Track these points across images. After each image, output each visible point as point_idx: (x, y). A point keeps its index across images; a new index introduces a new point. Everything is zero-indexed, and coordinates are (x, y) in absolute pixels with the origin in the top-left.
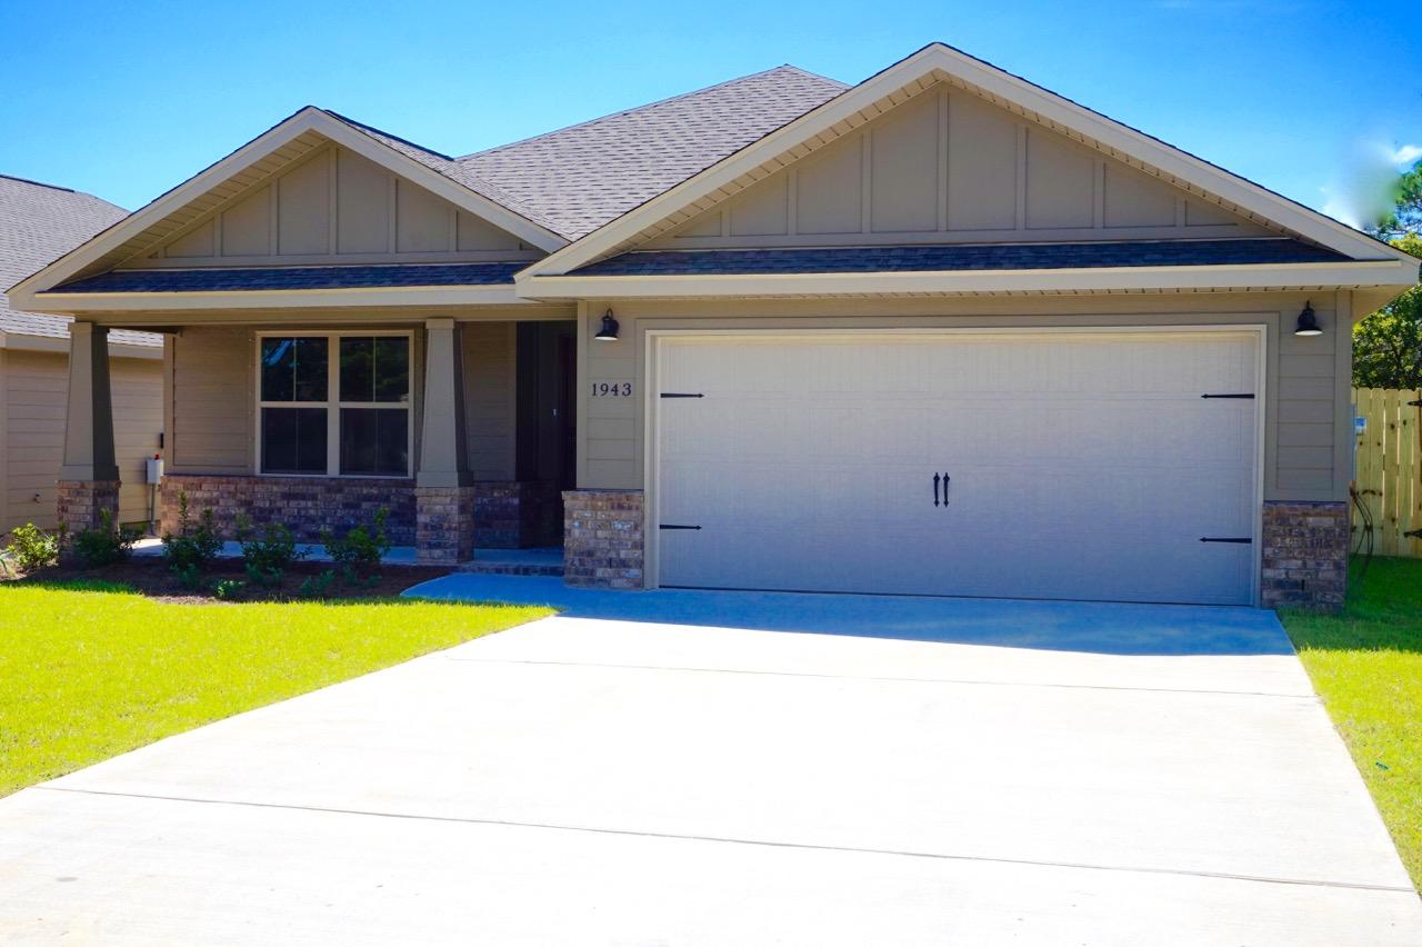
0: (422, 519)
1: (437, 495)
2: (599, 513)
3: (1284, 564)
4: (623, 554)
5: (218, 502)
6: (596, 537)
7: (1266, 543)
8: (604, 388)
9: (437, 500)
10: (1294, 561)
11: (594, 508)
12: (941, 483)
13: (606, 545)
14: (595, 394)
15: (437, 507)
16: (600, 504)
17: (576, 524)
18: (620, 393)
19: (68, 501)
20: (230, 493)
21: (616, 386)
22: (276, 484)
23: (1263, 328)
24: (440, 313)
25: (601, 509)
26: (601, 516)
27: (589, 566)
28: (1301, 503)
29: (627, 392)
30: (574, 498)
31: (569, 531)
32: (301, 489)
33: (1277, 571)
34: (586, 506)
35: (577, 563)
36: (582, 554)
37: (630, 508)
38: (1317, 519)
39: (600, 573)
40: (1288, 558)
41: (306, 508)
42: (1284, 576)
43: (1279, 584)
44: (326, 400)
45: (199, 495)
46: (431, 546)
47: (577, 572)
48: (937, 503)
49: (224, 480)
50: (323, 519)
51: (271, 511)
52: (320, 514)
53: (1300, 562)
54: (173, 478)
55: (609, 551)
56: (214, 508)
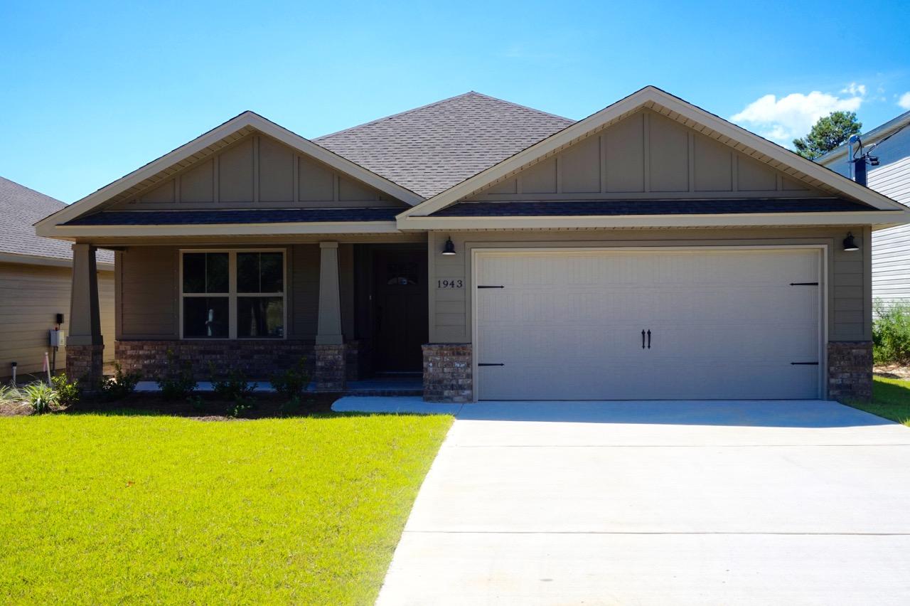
0: (319, 364)
1: (329, 349)
2: (445, 358)
3: (840, 376)
4: (460, 382)
5: (155, 357)
6: (443, 372)
7: (830, 364)
8: (446, 283)
9: (330, 352)
10: (846, 374)
11: (442, 355)
12: (646, 336)
13: (449, 376)
14: (439, 287)
15: (329, 357)
16: (445, 352)
17: (431, 364)
18: (455, 286)
19: (74, 359)
20: (163, 351)
21: (453, 282)
22: (195, 344)
23: (825, 247)
24: (329, 238)
25: (446, 355)
26: (447, 359)
27: (439, 389)
28: (848, 342)
29: (459, 285)
30: (429, 349)
31: (427, 369)
32: (212, 347)
33: (837, 380)
34: (437, 353)
35: (431, 388)
36: (435, 382)
37: (464, 354)
38: (858, 350)
39: (446, 393)
40: (844, 372)
41: (216, 360)
42: (840, 382)
43: (838, 387)
44: (228, 292)
45: (141, 352)
46: (325, 381)
47: (431, 393)
48: (644, 347)
49: (160, 343)
50: (228, 366)
51: (192, 362)
52: (225, 363)
53: (849, 374)
54: (123, 342)
55: (451, 380)
56: (153, 361)
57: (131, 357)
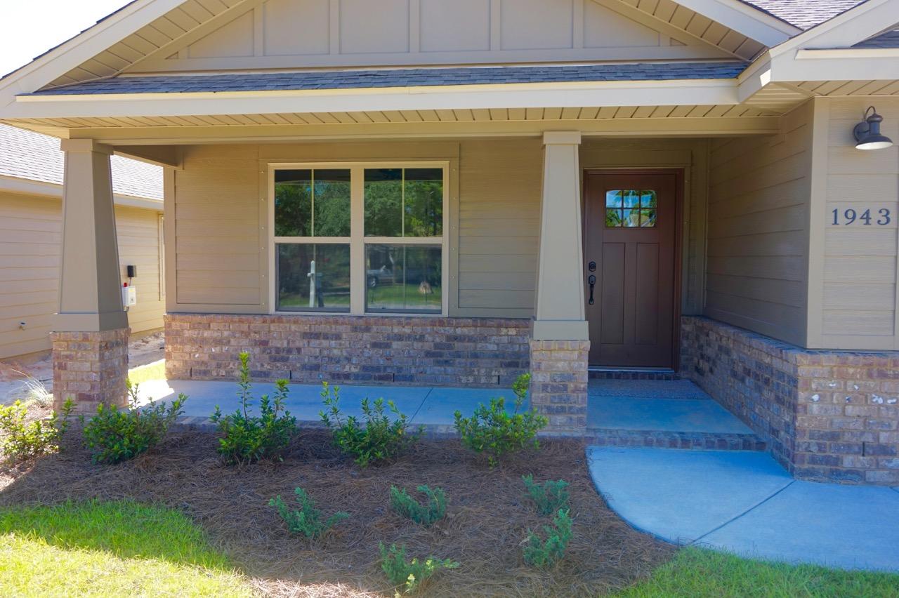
0: (539, 377)
1: (560, 349)
2: (850, 383)
4: (884, 438)
5: (229, 342)
6: (844, 415)
8: (850, 215)
9: (561, 354)
11: (843, 377)
13: (857, 425)
14: (836, 223)
15: (560, 365)
16: (851, 371)
17: (816, 397)
18: (873, 221)
19: (67, 357)
20: (242, 332)
21: (867, 213)
22: (296, 322)
24: (561, 125)
25: (853, 377)
26: (853, 386)
27: (833, 453)
29: (884, 220)
31: (805, 407)
32: (323, 328)
34: (831, 373)
35: (814, 449)
36: (822, 437)
37: (896, 376)
39: (848, 461)
41: (329, 349)
44: (349, 235)
45: (206, 334)
47: (814, 461)
49: (236, 318)
50: (349, 359)
51: (289, 351)
54: (177, 317)
55: (862, 433)
56: (225, 348)
57: (192, 341)
